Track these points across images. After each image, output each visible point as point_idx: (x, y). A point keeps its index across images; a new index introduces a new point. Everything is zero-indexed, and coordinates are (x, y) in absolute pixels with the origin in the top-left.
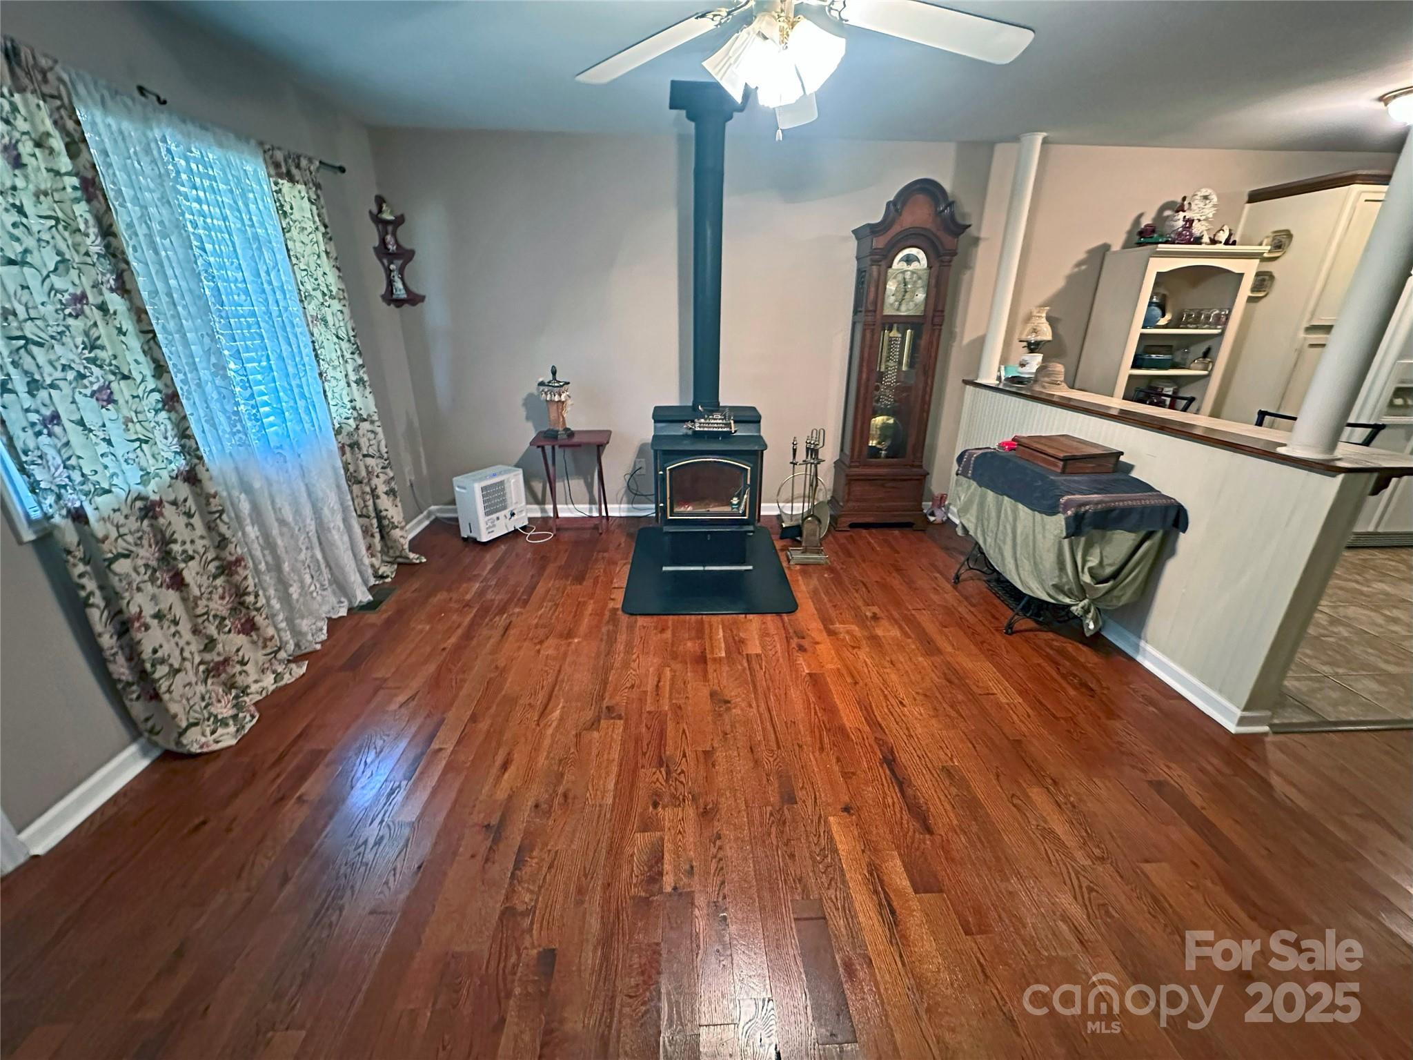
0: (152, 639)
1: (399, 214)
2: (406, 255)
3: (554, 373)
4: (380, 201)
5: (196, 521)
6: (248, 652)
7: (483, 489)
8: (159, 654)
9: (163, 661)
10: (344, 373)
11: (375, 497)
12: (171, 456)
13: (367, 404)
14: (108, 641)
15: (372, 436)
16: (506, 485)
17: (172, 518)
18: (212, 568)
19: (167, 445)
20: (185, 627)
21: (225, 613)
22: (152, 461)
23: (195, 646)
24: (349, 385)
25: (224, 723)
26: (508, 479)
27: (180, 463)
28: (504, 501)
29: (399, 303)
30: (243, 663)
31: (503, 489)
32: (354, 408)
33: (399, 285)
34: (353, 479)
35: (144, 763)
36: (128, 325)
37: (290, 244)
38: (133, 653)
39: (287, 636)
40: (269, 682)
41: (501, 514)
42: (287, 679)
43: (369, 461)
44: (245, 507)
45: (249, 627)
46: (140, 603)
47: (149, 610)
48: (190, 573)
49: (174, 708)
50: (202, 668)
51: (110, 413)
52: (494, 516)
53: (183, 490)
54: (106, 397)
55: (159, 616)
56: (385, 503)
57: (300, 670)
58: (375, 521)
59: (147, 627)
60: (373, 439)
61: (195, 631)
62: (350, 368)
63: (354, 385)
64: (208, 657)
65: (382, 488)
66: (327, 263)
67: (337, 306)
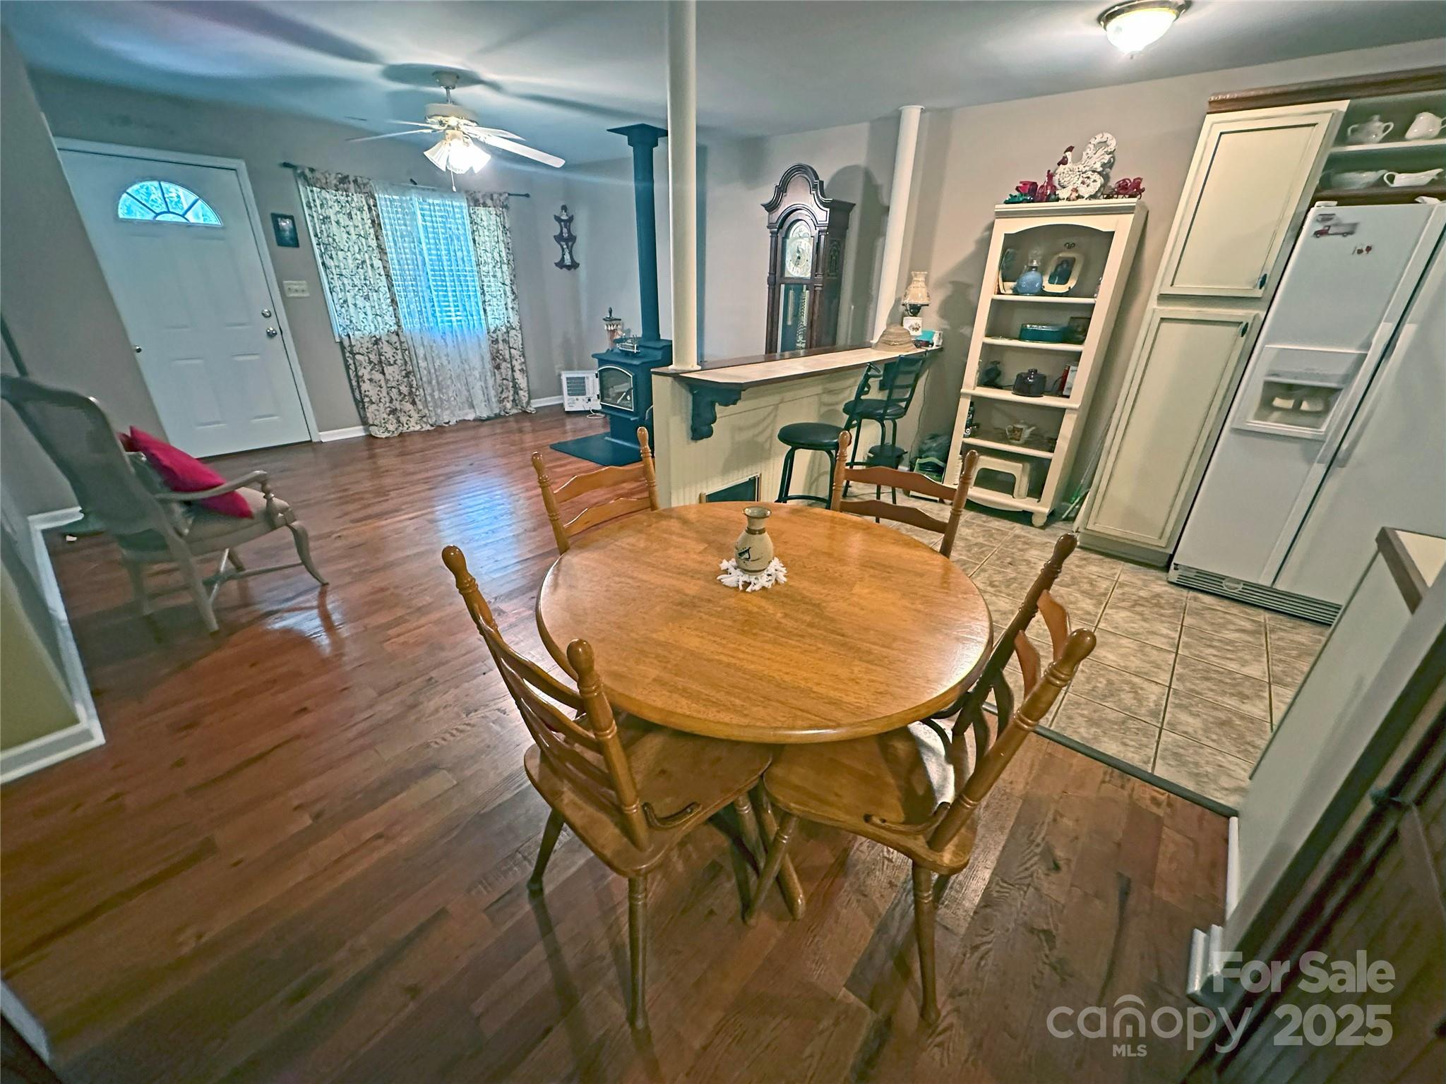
0: (366, 386)
1: (570, 215)
2: (572, 239)
3: (610, 312)
4: (564, 208)
5: (399, 352)
6: (413, 413)
7: (567, 379)
8: (367, 393)
9: (367, 396)
10: (503, 303)
11: (513, 371)
12: (392, 324)
13: (515, 320)
14: (354, 383)
15: (515, 338)
16: (586, 380)
17: (386, 348)
18: (404, 373)
19: (392, 321)
20: (384, 390)
21: (407, 394)
22: (381, 324)
23: (388, 399)
24: (507, 309)
25: (389, 432)
26: (588, 378)
27: (394, 328)
28: (585, 390)
29: (569, 268)
30: (410, 416)
31: (584, 382)
32: (508, 322)
33: (567, 257)
34: (496, 356)
36: (382, 273)
37: (476, 238)
38: (359, 387)
39: (433, 414)
40: (418, 428)
41: (580, 397)
42: (423, 430)
43: (512, 350)
44: (421, 352)
45: (414, 403)
46: (365, 372)
47: (366, 377)
48: (388, 370)
49: (368, 415)
50: (389, 409)
51: (367, 304)
52: (575, 397)
53: (394, 338)
54: (367, 298)
55: (371, 380)
56: (518, 375)
57: (429, 427)
58: (511, 384)
59: (364, 382)
61: (388, 394)
62: (509, 301)
63: (510, 310)
64: (391, 405)
65: (517, 367)
66: (502, 246)
67: (505, 267)
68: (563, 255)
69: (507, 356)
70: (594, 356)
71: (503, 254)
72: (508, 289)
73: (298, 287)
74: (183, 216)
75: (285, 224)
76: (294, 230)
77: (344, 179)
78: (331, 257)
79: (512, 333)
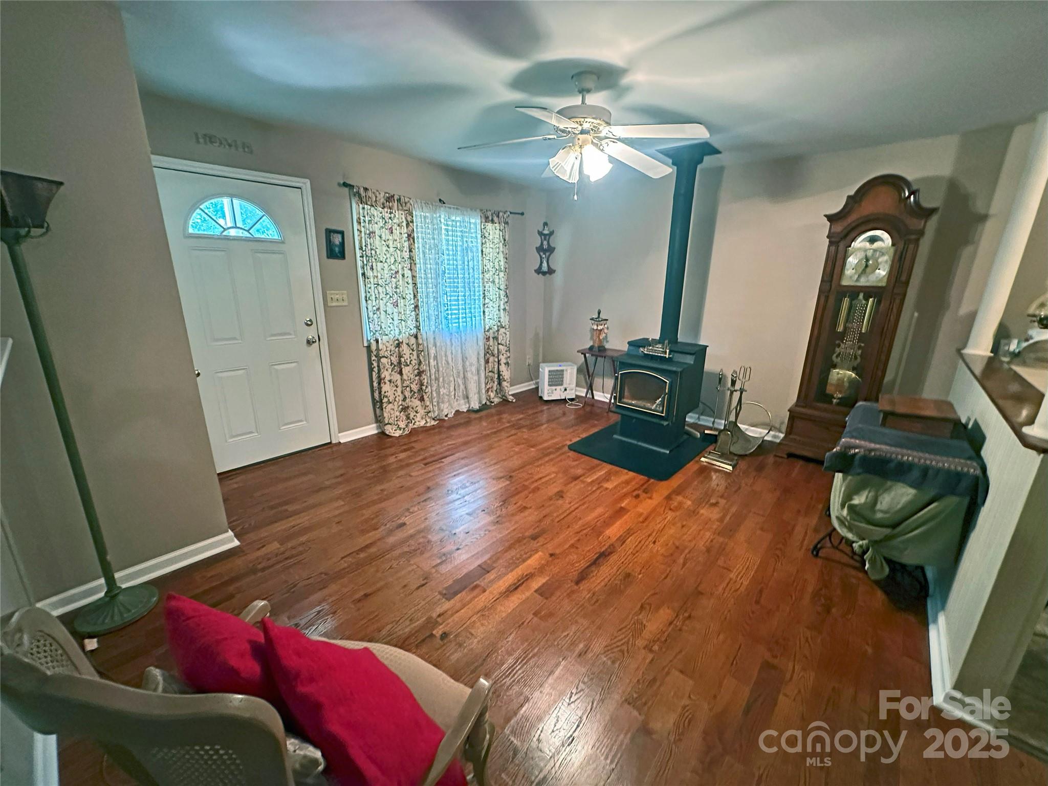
0: (386, 388)
1: (551, 230)
2: (551, 250)
3: (599, 313)
4: (545, 224)
5: (415, 353)
6: (419, 409)
7: (549, 371)
8: (386, 394)
9: (386, 397)
10: (497, 305)
11: (499, 364)
12: (412, 328)
13: (505, 320)
14: (375, 384)
15: (504, 335)
16: (565, 373)
17: (405, 349)
18: (416, 372)
19: (411, 323)
20: (399, 390)
21: (416, 391)
22: (404, 328)
23: (401, 398)
24: (499, 310)
25: (400, 429)
26: (566, 370)
27: (414, 331)
28: (562, 381)
29: (544, 273)
30: (417, 412)
31: (563, 375)
32: (499, 321)
33: (545, 265)
34: (488, 352)
35: (376, 432)
36: (410, 281)
37: (484, 250)
38: (380, 388)
39: (436, 409)
40: (422, 423)
41: (558, 388)
42: (428, 425)
43: (500, 347)
44: (432, 352)
45: (422, 399)
46: (386, 374)
47: (388, 378)
48: (406, 370)
49: (385, 415)
50: (401, 407)
51: (396, 310)
52: (554, 388)
53: (413, 340)
54: (396, 305)
55: (390, 381)
56: (503, 368)
57: (433, 423)
58: (496, 376)
59: (385, 383)
60: (505, 336)
61: (402, 393)
62: (502, 303)
63: (502, 311)
64: (404, 403)
65: (503, 361)
66: (501, 256)
67: (502, 274)
68: (541, 263)
69: (496, 352)
70: (578, 352)
71: (502, 263)
72: (502, 293)
73: (339, 297)
74: (248, 231)
75: (337, 239)
76: (343, 244)
77: (390, 199)
78: (372, 268)
79: (502, 330)
